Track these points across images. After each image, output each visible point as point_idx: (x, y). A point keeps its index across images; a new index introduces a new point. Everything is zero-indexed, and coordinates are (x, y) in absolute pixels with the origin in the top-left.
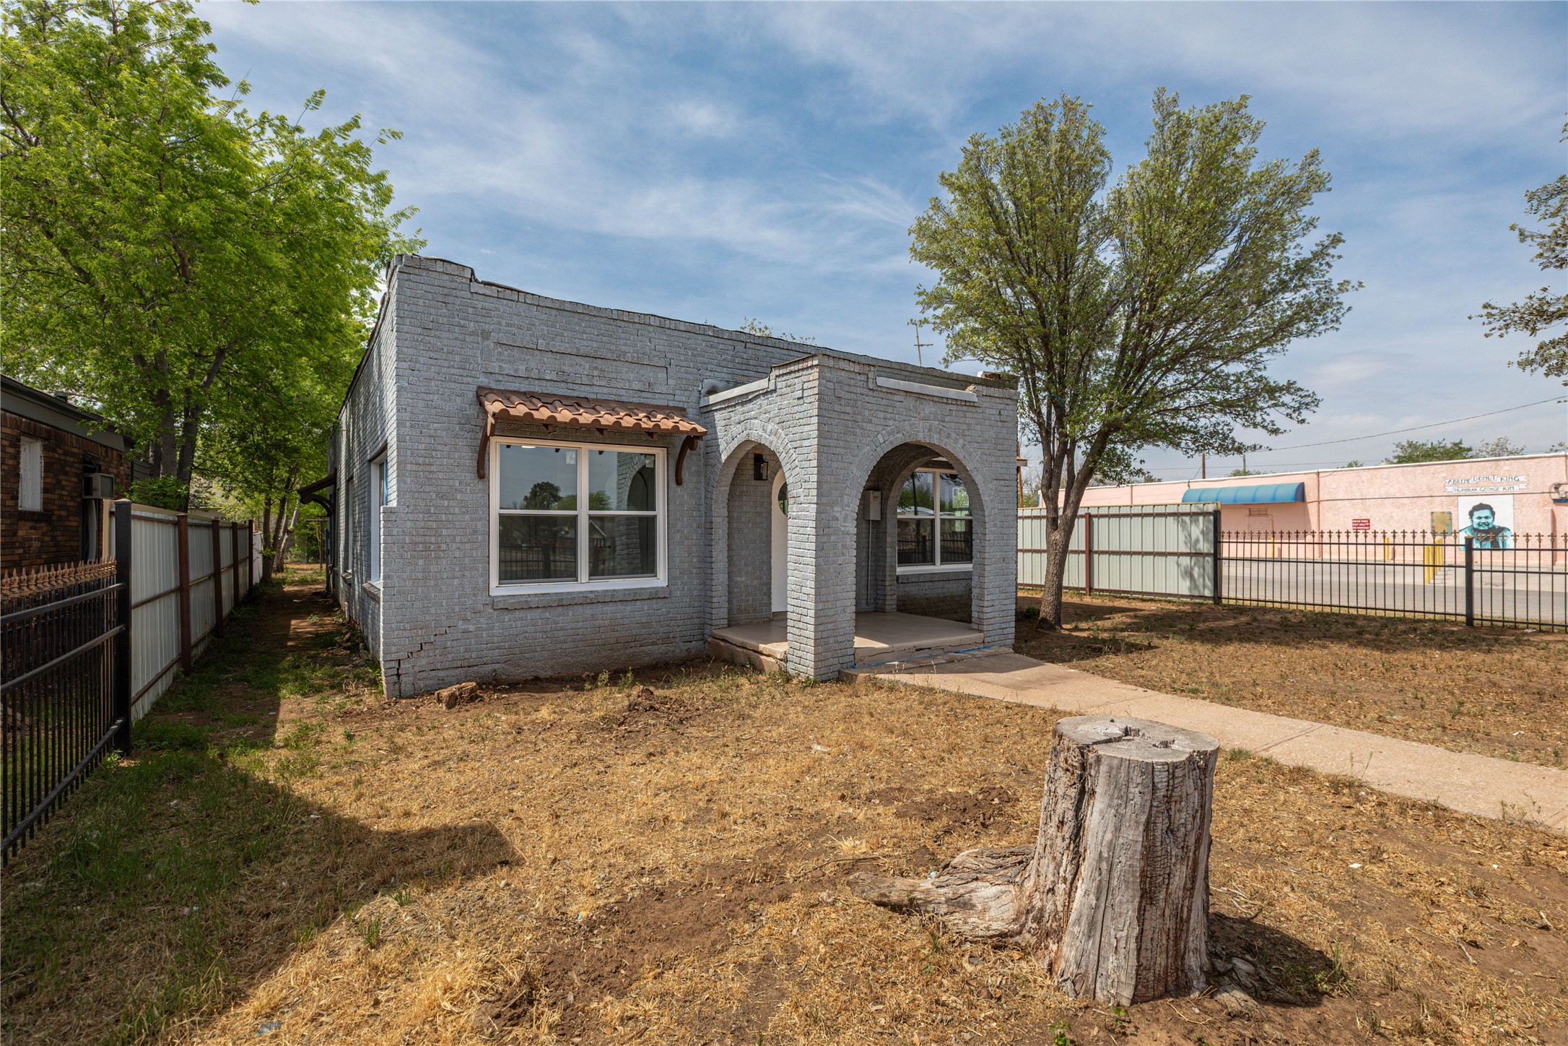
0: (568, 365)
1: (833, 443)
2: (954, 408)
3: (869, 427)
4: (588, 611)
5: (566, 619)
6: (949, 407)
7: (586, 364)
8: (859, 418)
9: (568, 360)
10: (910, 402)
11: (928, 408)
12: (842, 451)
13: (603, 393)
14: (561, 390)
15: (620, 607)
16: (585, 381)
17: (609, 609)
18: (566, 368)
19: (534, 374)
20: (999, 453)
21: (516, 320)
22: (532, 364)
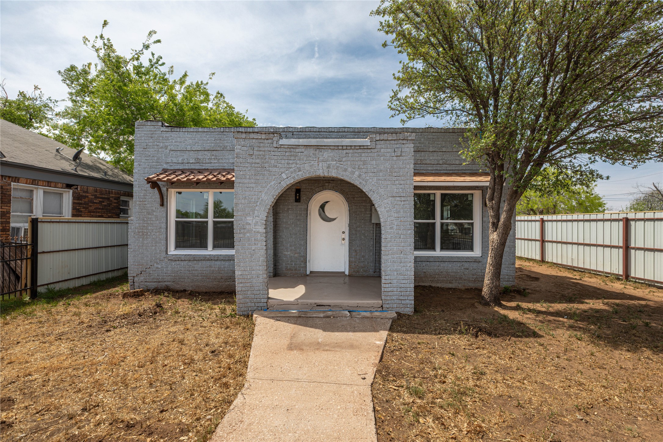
0: (200, 156)
1: (246, 181)
2: (351, 151)
3: (274, 169)
4: (208, 263)
5: (198, 266)
6: (345, 151)
7: (208, 154)
8: (266, 165)
9: (200, 153)
10: (311, 151)
11: (326, 154)
12: (253, 185)
13: (216, 166)
14: (197, 167)
15: (223, 263)
16: (207, 161)
17: (218, 263)
18: (199, 157)
19: (185, 161)
20: (395, 179)
21: (179, 139)
22: (185, 157)
